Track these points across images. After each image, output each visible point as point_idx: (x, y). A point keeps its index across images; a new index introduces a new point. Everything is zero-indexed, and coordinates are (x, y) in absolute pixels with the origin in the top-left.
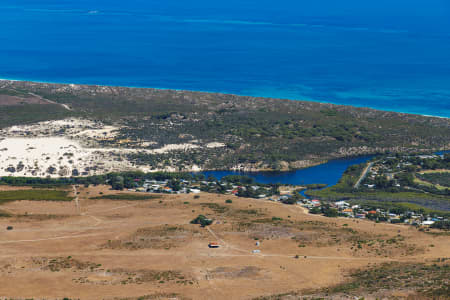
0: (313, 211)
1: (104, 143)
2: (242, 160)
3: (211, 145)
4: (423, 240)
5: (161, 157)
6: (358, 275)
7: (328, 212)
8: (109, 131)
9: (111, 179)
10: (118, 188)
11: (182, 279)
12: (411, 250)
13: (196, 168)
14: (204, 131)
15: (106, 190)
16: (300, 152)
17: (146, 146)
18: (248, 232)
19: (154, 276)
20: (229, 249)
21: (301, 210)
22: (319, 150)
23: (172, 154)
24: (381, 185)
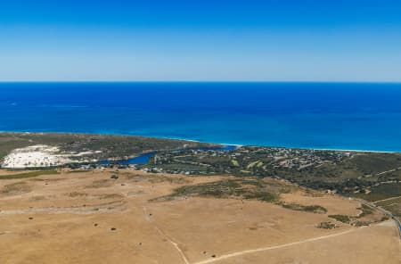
0: (148, 172)
1: (56, 153)
2: (111, 157)
3: (97, 152)
4: (190, 178)
5: (80, 157)
6: (177, 190)
7: (153, 171)
8: (55, 149)
9: (69, 165)
10: (73, 168)
11: (120, 196)
12: (188, 182)
13: (95, 160)
14: (90, 147)
15: (69, 169)
16: (130, 152)
17: (72, 153)
18: (132, 180)
19: (109, 196)
20: (128, 186)
21: (144, 171)
22: (136, 151)
23: (84, 156)
24: (164, 162)
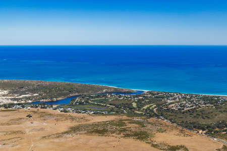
0: (61, 111)
1: (4, 95)
2: (43, 99)
3: (35, 95)
4: (89, 118)
5: (21, 98)
6: (72, 128)
7: (65, 111)
8: (6, 92)
9: (5, 106)
10: (6, 108)
11: (22, 133)
12: (87, 120)
13: (30, 101)
14: (33, 91)
15: (3, 109)
16: (60, 95)
17: (16, 96)
18: (42, 118)
19: (14, 132)
20: (37, 123)
21: (58, 111)
22: (65, 95)
23: (23, 98)
24: (81, 103)
